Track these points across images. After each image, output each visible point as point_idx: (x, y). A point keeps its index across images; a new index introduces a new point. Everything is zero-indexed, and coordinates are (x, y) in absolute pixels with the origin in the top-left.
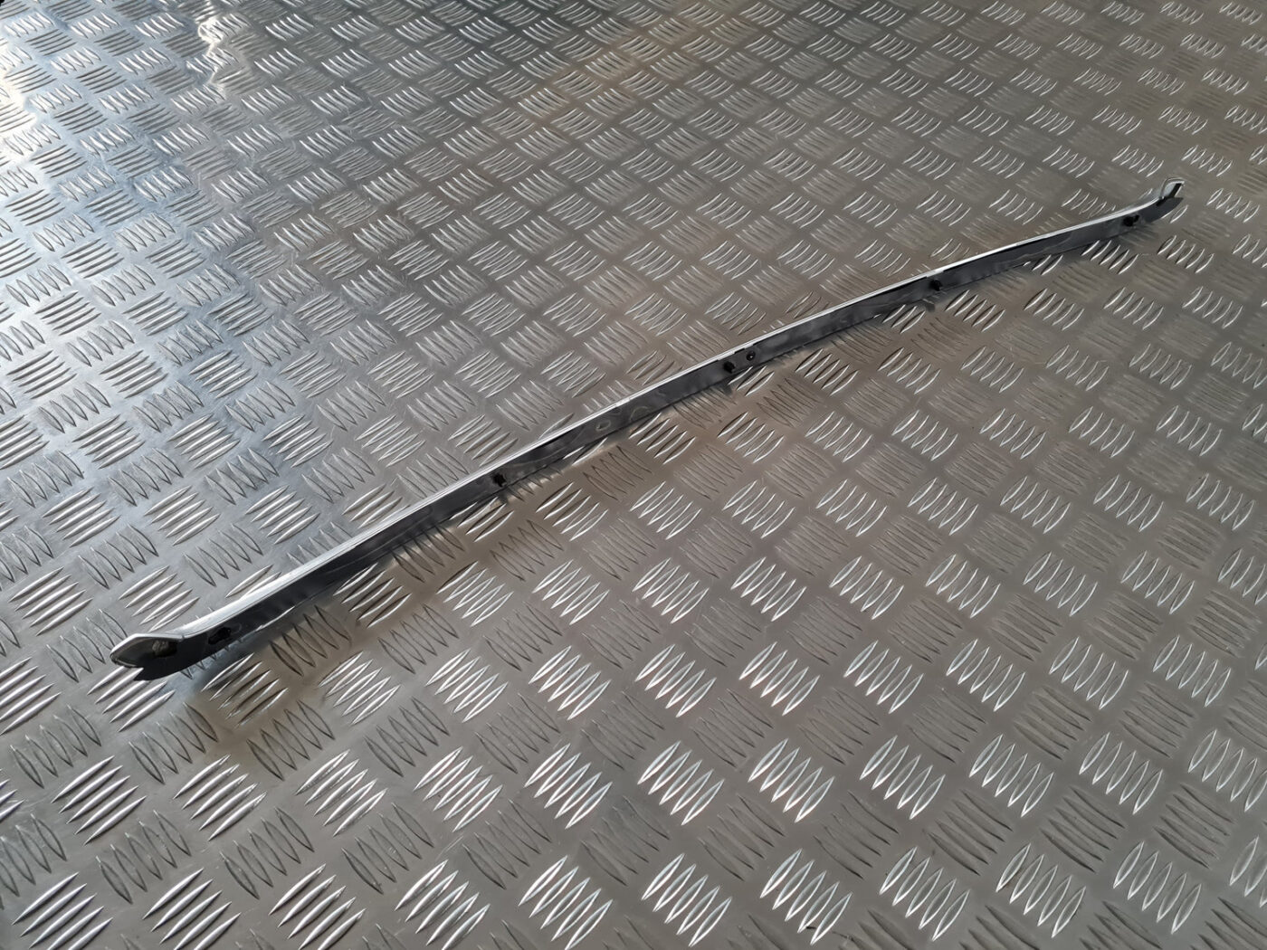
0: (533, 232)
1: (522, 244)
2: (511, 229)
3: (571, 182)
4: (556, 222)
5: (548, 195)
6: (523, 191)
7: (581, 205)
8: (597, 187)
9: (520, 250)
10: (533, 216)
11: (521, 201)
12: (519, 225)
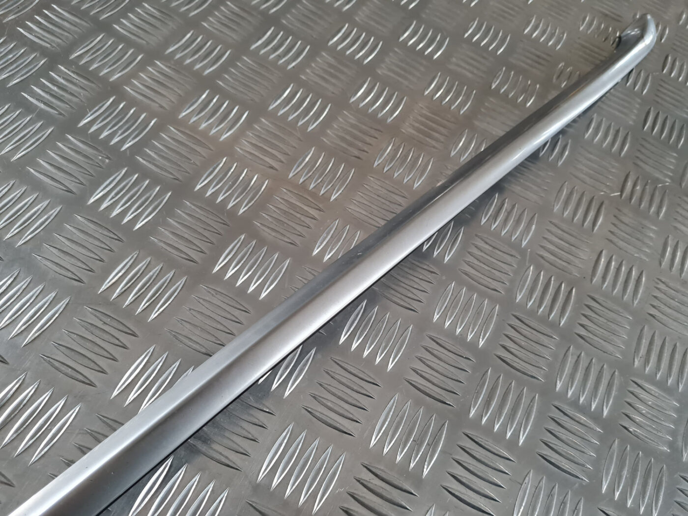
0: (55, 89)
1: (42, 106)
2: (24, 85)
3: (95, 19)
4: (83, 72)
5: (67, 38)
6: (33, 32)
7: (113, 47)
8: (128, 24)
9: (41, 115)
10: (51, 65)
11: (33, 47)
12: (34, 79)
